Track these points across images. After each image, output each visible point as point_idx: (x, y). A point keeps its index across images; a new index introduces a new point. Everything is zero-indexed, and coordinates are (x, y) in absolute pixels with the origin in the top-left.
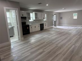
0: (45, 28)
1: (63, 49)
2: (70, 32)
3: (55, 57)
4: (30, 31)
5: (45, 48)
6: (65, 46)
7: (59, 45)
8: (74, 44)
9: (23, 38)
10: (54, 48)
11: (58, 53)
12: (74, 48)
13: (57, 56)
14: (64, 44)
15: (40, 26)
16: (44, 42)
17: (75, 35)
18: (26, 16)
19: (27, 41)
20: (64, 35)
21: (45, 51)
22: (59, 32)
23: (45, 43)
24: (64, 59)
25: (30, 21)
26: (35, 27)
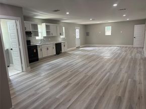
0: (63, 51)
1: (95, 78)
2: (102, 55)
3: (86, 89)
4: (40, 57)
5: (71, 79)
6: (98, 74)
7: (89, 74)
8: (109, 72)
9: (30, 67)
10: (83, 78)
11: (90, 84)
12: (109, 76)
13: (88, 87)
14: (96, 72)
15: (55, 46)
16: (67, 72)
17: (109, 60)
18: (31, 30)
19: (38, 72)
20: (94, 60)
21: (71, 84)
22: (87, 57)
23: (69, 73)
24: (98, 90)
25: (37, 38)
26: (48, 49)
